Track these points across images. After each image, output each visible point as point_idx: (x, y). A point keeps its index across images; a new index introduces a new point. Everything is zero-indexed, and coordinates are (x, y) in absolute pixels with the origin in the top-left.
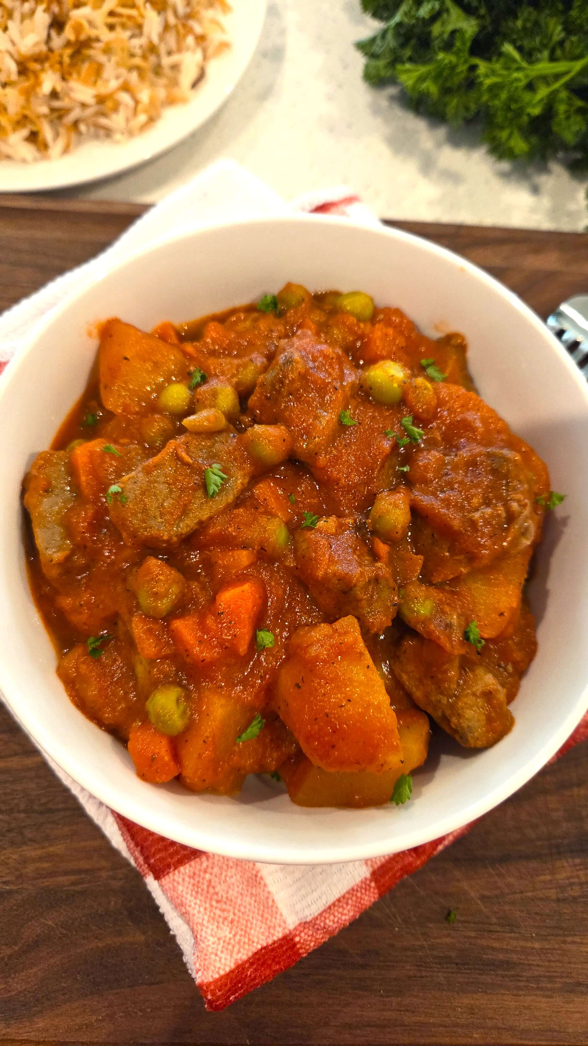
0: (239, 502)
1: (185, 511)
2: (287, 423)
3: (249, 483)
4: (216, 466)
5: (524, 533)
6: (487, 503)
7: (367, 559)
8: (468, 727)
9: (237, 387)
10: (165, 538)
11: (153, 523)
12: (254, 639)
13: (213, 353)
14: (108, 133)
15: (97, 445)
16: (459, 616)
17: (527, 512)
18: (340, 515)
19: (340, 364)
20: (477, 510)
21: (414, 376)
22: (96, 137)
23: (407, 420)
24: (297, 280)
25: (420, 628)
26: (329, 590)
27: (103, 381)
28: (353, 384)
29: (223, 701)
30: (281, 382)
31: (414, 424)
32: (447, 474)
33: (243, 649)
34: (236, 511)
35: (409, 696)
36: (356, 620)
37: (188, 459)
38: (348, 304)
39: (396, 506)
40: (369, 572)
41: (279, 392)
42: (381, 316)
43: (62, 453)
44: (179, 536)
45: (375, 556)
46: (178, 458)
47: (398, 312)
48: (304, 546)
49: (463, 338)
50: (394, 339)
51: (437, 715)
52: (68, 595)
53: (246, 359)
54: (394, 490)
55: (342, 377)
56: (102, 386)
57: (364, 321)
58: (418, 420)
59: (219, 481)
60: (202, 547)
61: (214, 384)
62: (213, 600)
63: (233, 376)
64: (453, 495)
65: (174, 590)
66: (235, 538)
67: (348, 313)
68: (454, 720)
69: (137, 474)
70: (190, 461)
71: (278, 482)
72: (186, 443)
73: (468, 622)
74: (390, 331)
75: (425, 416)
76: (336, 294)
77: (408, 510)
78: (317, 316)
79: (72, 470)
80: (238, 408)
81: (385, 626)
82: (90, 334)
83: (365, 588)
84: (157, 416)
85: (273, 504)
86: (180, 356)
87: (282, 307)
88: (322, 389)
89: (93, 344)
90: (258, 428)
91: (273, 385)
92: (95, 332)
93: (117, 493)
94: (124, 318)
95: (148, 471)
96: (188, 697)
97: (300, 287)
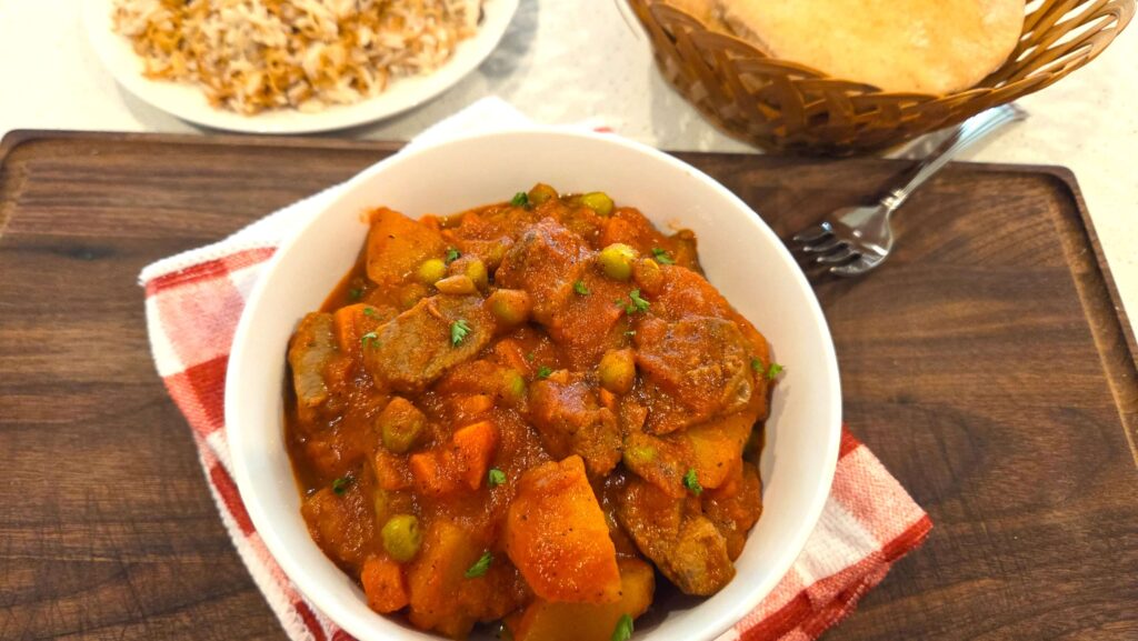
0: (481, 354)
1: (431, 357)
2: (528, 289)
3: (491, 340)
4: (462, 322)
5: (741, 392)
6: (704, 361)
7: (593, 405)
8: (689, 571)
9: (486, 262)
10: (412, 380)
11: (401, 367)
12: (486, 476)
13: (468, 237)
14: (415, 69)
15: (358, 308)
16: (680, 464)
17: (741, 371)
18: (572, 369)
19: (578, 245)
20: (695, 368)
21: (641, 256)
22: (405, 75)
23: (635, 294)
24: (544, 181)
25: (642, 471)
26: (558, 432)
27: (370, 258)
28: (588, 261)
29: (452, 529)
30: (524, 254)
31: (641, 297)
32: (669, 337)
33: (475, 483)
34: (478, 362)
35: (633, 543)
36: (581, 460)
37: (436, 313)
38: (589, 202)
39: (621, 359)
40: (594, 414)
41: (522, 263)
42: (618, 214)
43: (327, 315)
44: (425, 380)
45: (600, 403)
46: (428, 311)
47: (634, 211)
48: (537, 393)
49: (693, 234)
50: (628, 229)
51: (659, 561)
52: (321, 439)
53: (495, 241)
54: (619, 348)
55: (577, 254)
56: (368, 263)
57: (602, 216)
58: (644, 294)
59: (463, 332)
60: (445, 394)
61: (467, 258)
62: (451, 439)
63: (484, 254)
64: (673, 354)
65: (417, 425)
66: (475, 384)
67: (589, 208)
68: (675, 564)
69: (392, 324)
70: (440, 315)
71: (519, 343)
72: (437, 301)
73: (687, 470)
74: (625, 223)
75: (651, 290)
76: (580, 196)
77: (632, 363)
78: (563, 211)
79: (335, 328)
80: (486, 279)
81: (609, 468)
82: (362, 219)
83: (590, 429)
84: (414, 285)
85: (511, 358)
86: (438, 238)
87: (530, 202)
88: (559, 262)
89: (364, 228)
90: (502, 292)
91: (517, 258)
92: (367, 218)
93: (372, 339)
94: (393, 207)
95: (401, 322)
96: (421, 527)
97: (548, 187)
